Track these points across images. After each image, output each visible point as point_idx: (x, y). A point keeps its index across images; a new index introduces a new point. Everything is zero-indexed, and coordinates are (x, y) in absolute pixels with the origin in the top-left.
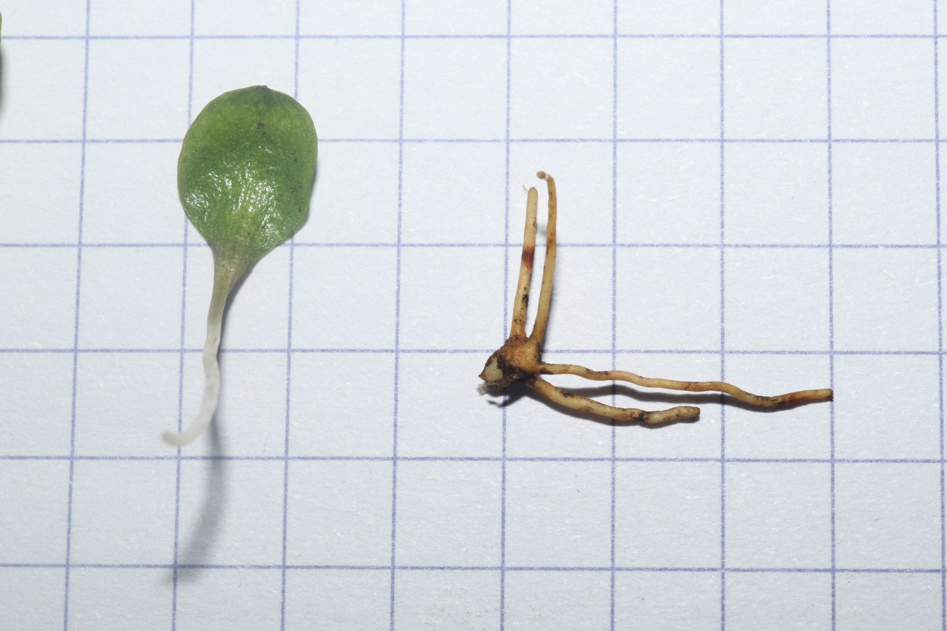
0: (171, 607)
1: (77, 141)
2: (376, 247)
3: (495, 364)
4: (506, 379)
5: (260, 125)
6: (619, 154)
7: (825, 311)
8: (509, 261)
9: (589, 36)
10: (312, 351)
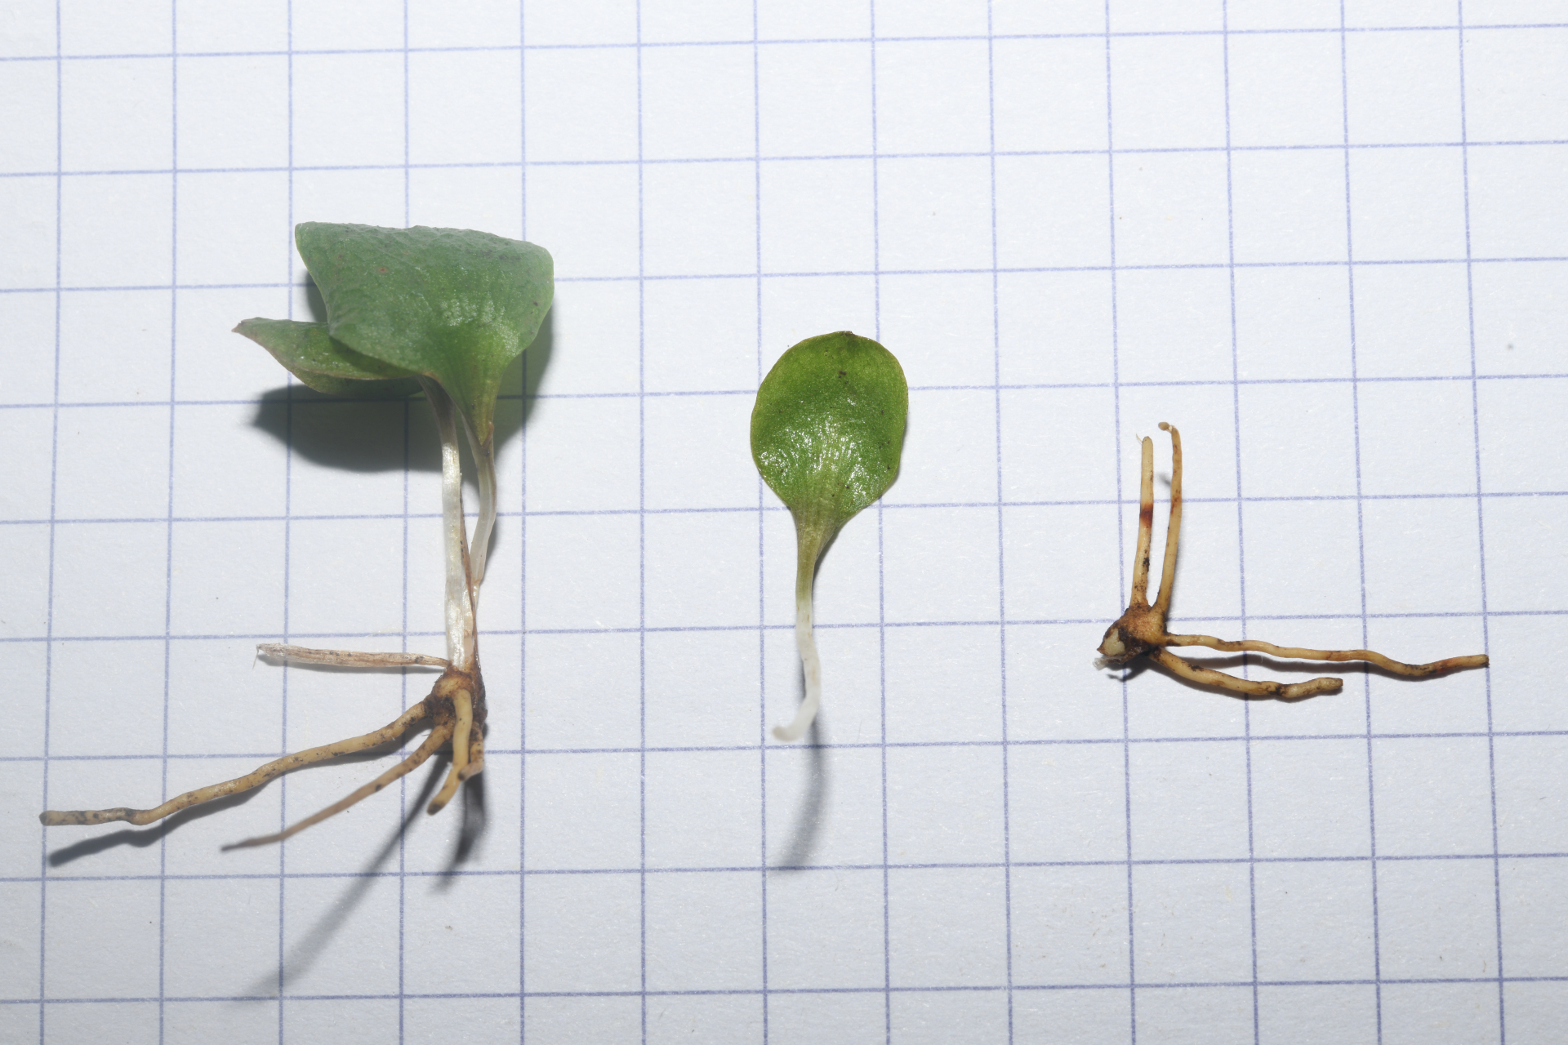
0: (761, 914)
1: (634, 395)
2: (975, 508)
3: (1115, 635)
4: (1130, 653)
5: (842, 373)
6: (1240, 397)
7: (1476, 567)
8: (1123, 520)
9: (1202, 266)
10: (907, 625)
